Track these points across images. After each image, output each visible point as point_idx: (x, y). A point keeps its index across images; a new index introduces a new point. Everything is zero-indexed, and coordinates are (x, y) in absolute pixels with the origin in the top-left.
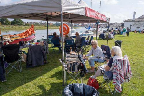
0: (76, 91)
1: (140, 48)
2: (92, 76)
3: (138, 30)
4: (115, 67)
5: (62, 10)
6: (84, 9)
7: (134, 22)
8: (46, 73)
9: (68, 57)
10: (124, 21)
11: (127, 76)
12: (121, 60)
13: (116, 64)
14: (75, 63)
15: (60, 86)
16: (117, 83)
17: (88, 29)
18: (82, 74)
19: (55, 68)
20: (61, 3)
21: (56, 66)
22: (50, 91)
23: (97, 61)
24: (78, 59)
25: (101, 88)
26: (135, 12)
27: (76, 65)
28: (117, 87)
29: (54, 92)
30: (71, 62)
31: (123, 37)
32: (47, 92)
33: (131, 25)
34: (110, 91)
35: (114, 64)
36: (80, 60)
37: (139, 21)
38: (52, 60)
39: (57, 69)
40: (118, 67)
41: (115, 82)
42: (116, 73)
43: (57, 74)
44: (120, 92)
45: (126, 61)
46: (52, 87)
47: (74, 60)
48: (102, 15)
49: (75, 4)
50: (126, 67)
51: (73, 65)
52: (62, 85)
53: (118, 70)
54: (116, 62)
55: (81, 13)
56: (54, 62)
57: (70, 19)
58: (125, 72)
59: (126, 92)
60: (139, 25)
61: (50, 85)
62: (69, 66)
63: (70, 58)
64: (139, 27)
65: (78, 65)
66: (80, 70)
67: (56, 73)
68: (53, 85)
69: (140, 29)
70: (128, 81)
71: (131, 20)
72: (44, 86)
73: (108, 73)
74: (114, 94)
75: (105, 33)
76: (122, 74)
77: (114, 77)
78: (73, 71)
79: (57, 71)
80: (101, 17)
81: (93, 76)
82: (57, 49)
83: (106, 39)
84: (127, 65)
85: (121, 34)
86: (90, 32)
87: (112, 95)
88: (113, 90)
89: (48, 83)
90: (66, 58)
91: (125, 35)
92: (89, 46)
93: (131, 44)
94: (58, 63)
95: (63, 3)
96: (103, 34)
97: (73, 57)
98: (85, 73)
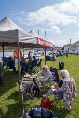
0: (35, 116)
1: (78, 68)
2: (44, 95)
3: (73, 53)
4: (65, 88)
5: (19, 40)
6: (36, 39)
7: (70, 47)
8: (3, 94)
9: (24, 80)
10: (63, 46)
11: (73, 94)
12: (69, 81)
13: (66, 85)
14: (30, 86)
15: (17, 107)
16: (67, 102)
17: (36, 52)
18: (37, 95)
19: (11, 89)
20: (18, 35)
21: (11, 87)
22: (8, 113)
23: (48, 82)
24: (33, 81)
25: (53, 106)
26: (71, 40)
27: (31, 87)
28: (67, 105)
29: (11, 115)
30: (27, 85)
31: (64, 58)
32: (5, 115)
33: (68, 49)
34: (61, 108)
35: (64, 86)
36: (35, 83)
37: (74, 46)
38: (8, 81)
39: (13, 90)
40: (67, 88)
41: (66, 101)
42: (66, 93)
43: (14, 95)
44: (70, 110)
45: (72, 82)
46: (9, 109)
47: (29, 83)
48: (49, 43)
49: (29, 35)
50: (73, 87)
51: (28, 87)
52: (19, 107)
53: (67, 91)
54: (65, 83)
55: (33, 42)
56: (9, 83)
57: (23, 45)
58: (72, 91)
59: (73, 108)
60: (74, 49)
61: (7, 107)
62: (25, 88)
63: (26, 81)
64: (74, 51)
65: (33, 87)
66: (34, 91)
67: (12, 94)
68: (10, 106)
69: (75, 52)
70: (75, 99)
71: (68, 45)
72: (2, 109)
73: (59, 93)
74: (64, 111)
75: (50, 56)
76: (71, 94)
77: (65, 97)
78: (28, 92)
79: (13, 92)
80: (48, 45)
81: (46, 95)
82: (11, 70)
83: (51, 60)
84: (74, 86)
85: (62, 56)
86: (38, 54)
87: (63, 112)
88: (63, 107)
89: (6, 104)
90: (23, 82)
91: (65, 56)
92: (39, 67)
93: (70, 64)
94: (13, 84)
95: (20, 35)
96: (49, 56)
97: (28, 80)
98: (39, 94)
